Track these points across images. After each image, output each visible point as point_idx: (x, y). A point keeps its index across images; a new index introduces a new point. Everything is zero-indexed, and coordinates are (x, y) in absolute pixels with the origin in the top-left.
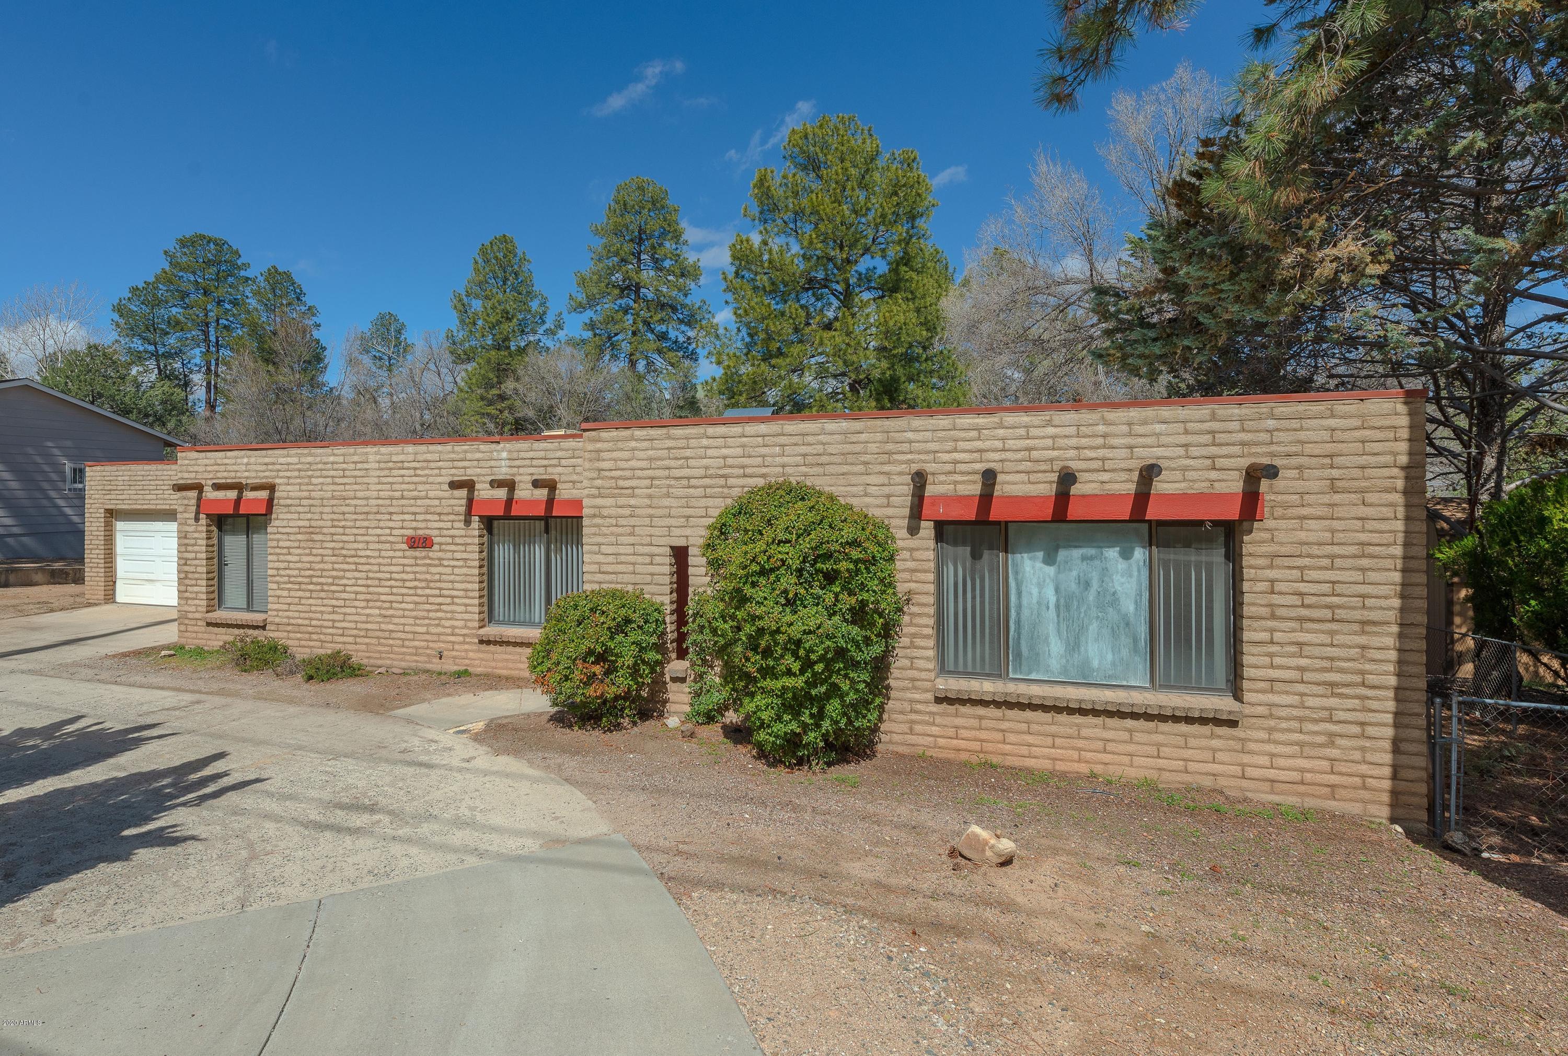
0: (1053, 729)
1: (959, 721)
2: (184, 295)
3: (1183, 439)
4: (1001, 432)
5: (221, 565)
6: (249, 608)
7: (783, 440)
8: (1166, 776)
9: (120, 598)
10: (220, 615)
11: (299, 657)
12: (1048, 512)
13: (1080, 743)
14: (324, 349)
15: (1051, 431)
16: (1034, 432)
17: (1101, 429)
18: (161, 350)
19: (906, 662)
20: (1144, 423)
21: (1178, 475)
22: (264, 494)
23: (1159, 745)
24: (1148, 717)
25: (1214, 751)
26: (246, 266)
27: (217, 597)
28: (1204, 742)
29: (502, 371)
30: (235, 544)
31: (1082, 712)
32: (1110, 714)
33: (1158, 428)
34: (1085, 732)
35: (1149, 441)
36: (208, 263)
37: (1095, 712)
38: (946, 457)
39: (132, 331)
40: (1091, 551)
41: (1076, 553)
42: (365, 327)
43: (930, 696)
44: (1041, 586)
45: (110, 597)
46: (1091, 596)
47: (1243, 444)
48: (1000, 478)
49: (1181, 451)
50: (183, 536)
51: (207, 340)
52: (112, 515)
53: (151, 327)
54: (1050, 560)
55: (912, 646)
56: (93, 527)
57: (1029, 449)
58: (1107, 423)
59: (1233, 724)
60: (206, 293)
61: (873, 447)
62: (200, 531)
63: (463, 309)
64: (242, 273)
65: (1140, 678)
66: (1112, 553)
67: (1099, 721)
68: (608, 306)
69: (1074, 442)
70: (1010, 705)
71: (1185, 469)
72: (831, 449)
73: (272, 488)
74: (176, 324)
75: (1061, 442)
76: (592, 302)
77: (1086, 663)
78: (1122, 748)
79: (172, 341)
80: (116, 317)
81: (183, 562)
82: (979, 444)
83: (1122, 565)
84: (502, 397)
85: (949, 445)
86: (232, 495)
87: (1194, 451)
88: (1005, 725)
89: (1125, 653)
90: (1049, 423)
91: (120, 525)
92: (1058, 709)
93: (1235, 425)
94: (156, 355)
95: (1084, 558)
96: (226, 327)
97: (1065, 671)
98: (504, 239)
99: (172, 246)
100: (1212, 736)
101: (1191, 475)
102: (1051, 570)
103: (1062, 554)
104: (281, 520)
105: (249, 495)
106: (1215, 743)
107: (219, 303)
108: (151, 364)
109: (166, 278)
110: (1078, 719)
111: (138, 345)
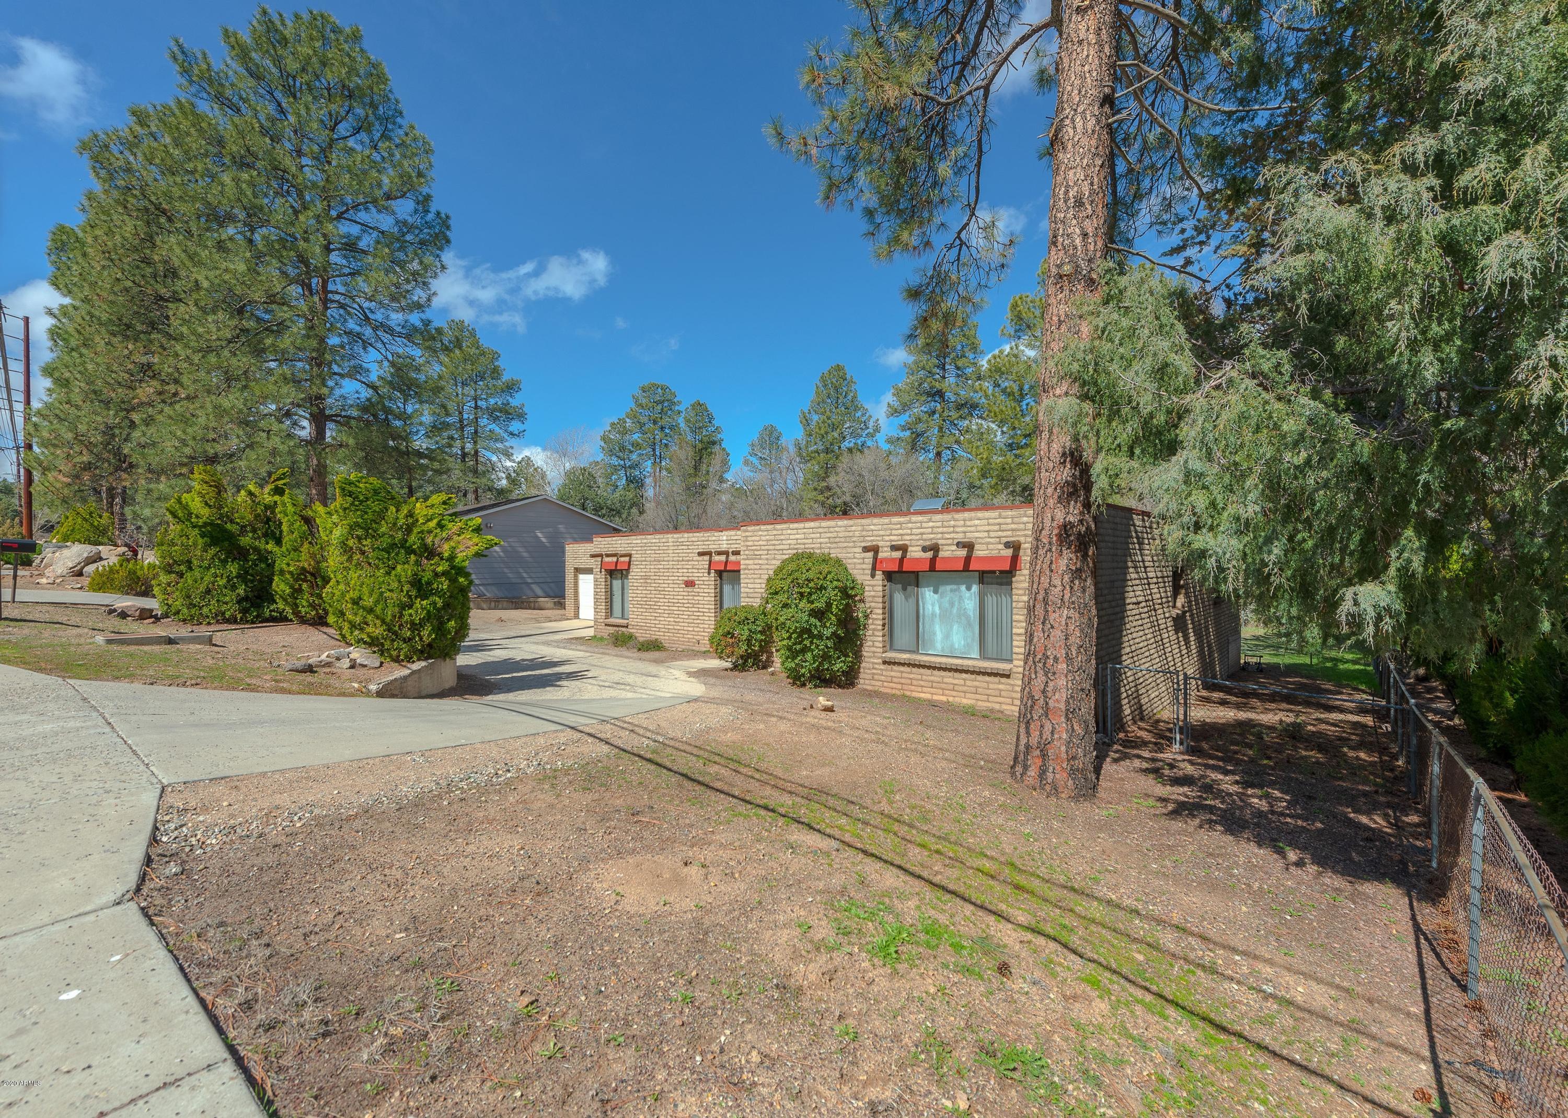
0: (932, 678)
1: (893, 674)
2: (642, 425)
3: (987, 528)
4: (910, 525)
5: (612, 595)
6: (623, 617)
7: (820, 530)
8: (980, 703)
9: (581, 616)
10: (612, 621)
11: (641, 639)
12: (926, 567)
13: (943, 686)
14: (728, 455)
15: (931, 524)
16: (924, 525)
17: (952, 523)
18: (628, 464)
19: (870, 643)
20: (971, 520)
21: (984, 547)
22: (627, 559)
23: (977, 687)
24: (973, 672)
25: (1001, 690)
26: (680, 402)
27: (610, 611)
28: (996, 686)
29: (828, 470)
30: (617, 584)
31: (945, 669)
32: (956, 670)
33: (977, 522)
34: (946, 680)
35: (973, 529)
36: (658, 403)
37: (950, 670)
38: (887, 538)
39: (611, 453)
40: (954, 587)
41: (948, 588)
42: (755, 437)
43: (880, 661)
44: (933, 605)
45: (577, 616)
46: (955, 611)
47: (1013, 530)
48: (910, 549)
49: (986, 534)
50: (596, 580)
51: (654, 455)
52: (578, 571)
53: (622, 449)
54: (936, 592)
55: (873, 635)
56: (569, 577)
57: (922, 534)
58: (955, 520)
59: (1008, 676)
60: (655, 422)
61: (857, 534)
62: (602, 577)
63: (806, 422)
64: (677, 408)
65: (975, 654)
66: (963, 588)
67: (950, 674)
68: (918, 409)
69: (940, 530)
70: (914, 666)
71: (988, 543)
72: (840, 535)
73: (630, 556)
74: (636, 445)
75: (935, 530)
76: (905, 407)
77: (952, 646)
78: (961, 688)
79: (634, 457)
80: (602, 444)
81: (596, 593)
82: (901, 532)
83: (967, 594)
84: (828, 488)
85: (888, 532)
86: (615, 559)
87: (992, 534)
88: (912, 676)
89: (969, 640)
90: (930, 520)
91: (581, 577)
92: (934, 668)
93: (1009, 520)
94: (624, 467)
95: (951, 591)
96: (666, 445)
97: (943, 650)
98: (839, 368)
99: (638, 392)
100: (1000, 683)
101: (991, 546)
102: (936, 596)
103: (941, 589)
104: (635, 572)
105: (622, 559)
106: (1001, 687)
107: (662, 428)
108: (622, 473)
109: (633, 416)
110: (942, 673)
111: (615, 461)
